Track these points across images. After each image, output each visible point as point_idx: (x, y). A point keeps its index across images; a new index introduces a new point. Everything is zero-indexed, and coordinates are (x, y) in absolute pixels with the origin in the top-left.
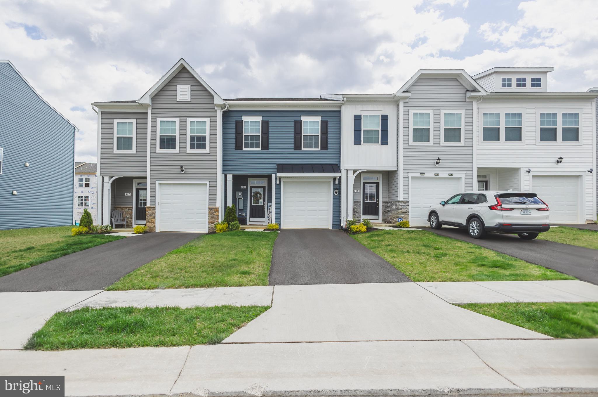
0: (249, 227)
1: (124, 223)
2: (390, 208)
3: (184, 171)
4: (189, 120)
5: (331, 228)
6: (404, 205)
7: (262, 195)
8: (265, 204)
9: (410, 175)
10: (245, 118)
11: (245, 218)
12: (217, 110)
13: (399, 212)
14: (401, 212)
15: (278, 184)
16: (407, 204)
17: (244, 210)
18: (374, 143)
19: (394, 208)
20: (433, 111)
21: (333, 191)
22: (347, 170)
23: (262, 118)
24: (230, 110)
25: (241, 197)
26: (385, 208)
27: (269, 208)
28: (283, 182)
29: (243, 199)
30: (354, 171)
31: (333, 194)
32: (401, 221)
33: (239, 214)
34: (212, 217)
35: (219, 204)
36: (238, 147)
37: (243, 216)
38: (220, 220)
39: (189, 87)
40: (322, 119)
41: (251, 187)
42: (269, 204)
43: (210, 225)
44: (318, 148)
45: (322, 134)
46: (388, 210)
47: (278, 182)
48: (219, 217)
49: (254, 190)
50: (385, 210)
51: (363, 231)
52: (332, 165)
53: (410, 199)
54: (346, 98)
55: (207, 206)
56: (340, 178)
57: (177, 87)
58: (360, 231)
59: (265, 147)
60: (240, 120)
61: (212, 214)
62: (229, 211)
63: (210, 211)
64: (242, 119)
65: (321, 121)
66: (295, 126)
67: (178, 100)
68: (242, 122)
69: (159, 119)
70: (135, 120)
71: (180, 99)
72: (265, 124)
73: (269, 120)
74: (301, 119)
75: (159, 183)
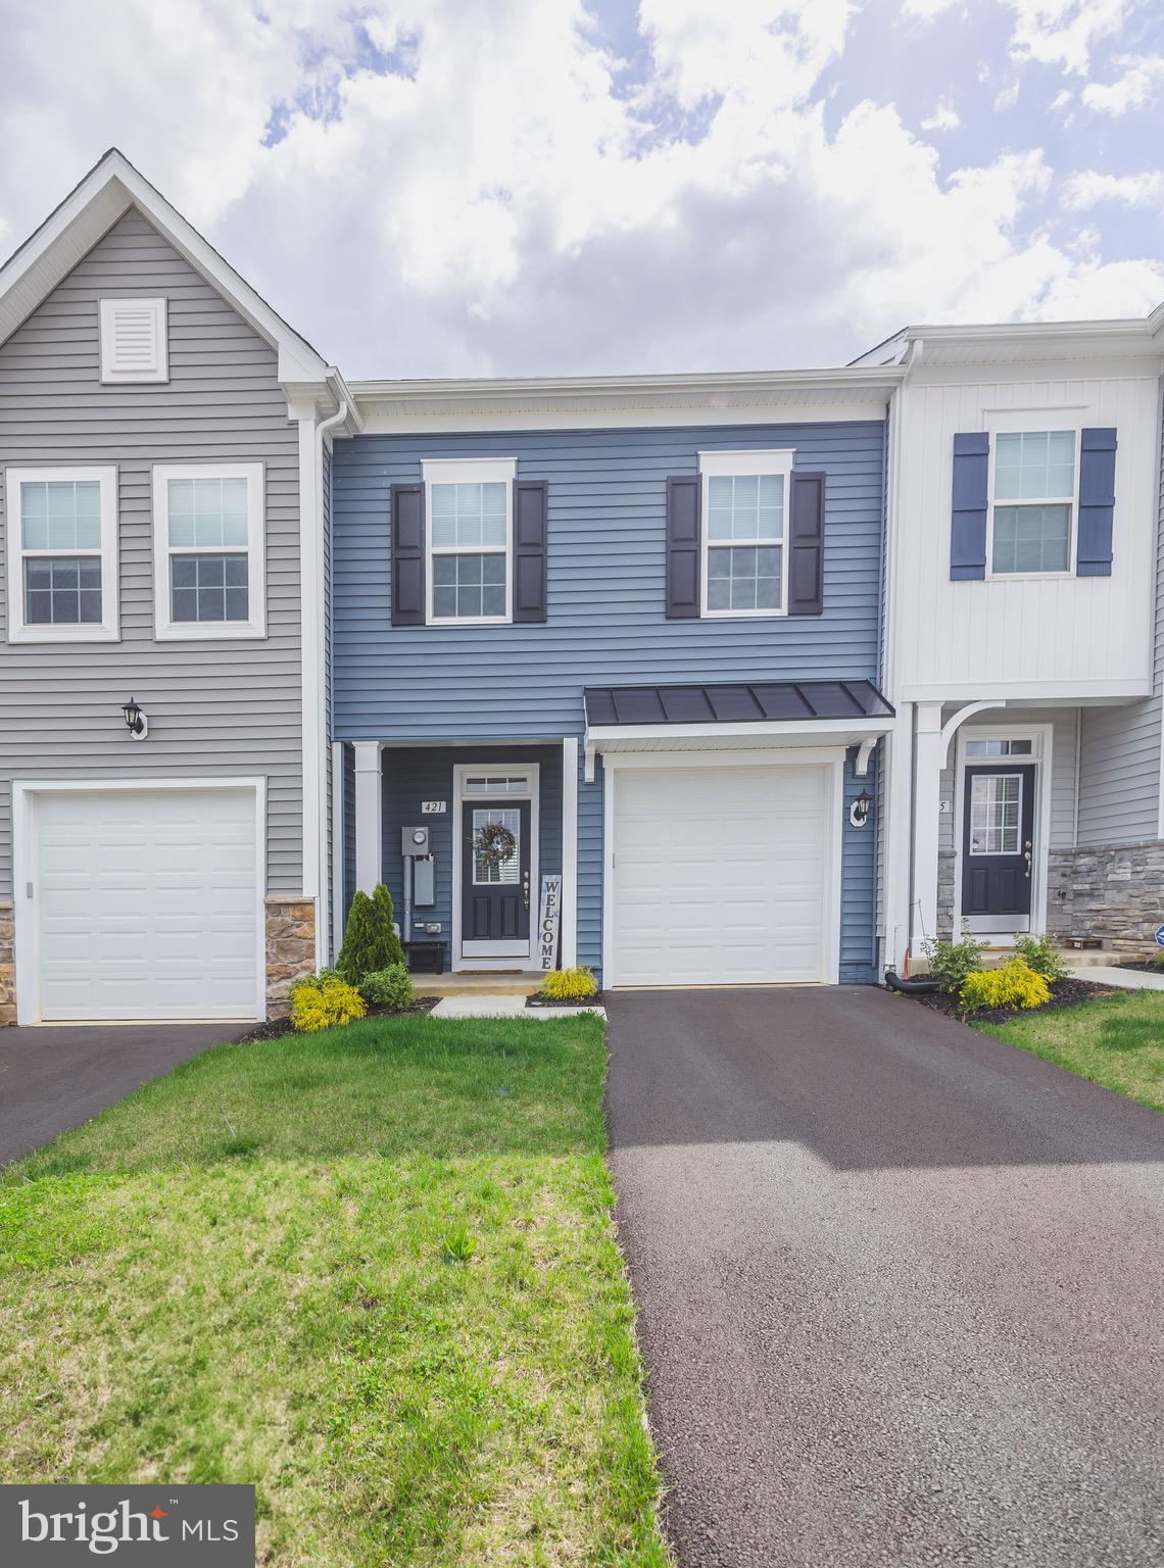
0: (458, 988)
3: (145, 733)
4: (162, 474)
5: (837, 981)
7: (517, 836)
10: (436, 472)
11: (441, 943)
12: (296, 422)
13: (1162, 894)
15: (589, 784)
17: (437, 909)
18: (1047, 568)
19: (1120, 878)
21: (846, 809)
22: (915, 704)
23: (517, 468)
24: (366, 431)
25: (424, 850)
26: (1063, 880)
27: (545, 897)
28: (616, 772)
29: (431, 857)
30: (948, 711)
31: (846, 820)
33: (416, 925)
34: (283, 949)
35: (314, 882)
36: (406, 612)
37: (434, 934)
38: (321, 961)
40: (796, 464)
41: (469, 807)
42: (547, 878)
43: (275, 987)
44: (777, 606)
45: (795, 535)
46: (1075, 887)
47: (590, 775)
48: (314, 946)
49: (483, 819)
50: (1062, 887)
52: (842, 685)
55: (260, 897)
56: (881, 740)
57: (98, 308)
58: (1020, 999)
59: (531, 609)
60: (414, 480)
61: (282, 931)
62: (363, 916)
63: (271, 918)
64: (420, 475)
65: (792, 473)
66: (671, 506)
67: (107, 378)
68: (419, 490)
69: (15, 479)
71: (113, 371)
72: (531, 498)
73: (550, 477)
75: (25, 791)
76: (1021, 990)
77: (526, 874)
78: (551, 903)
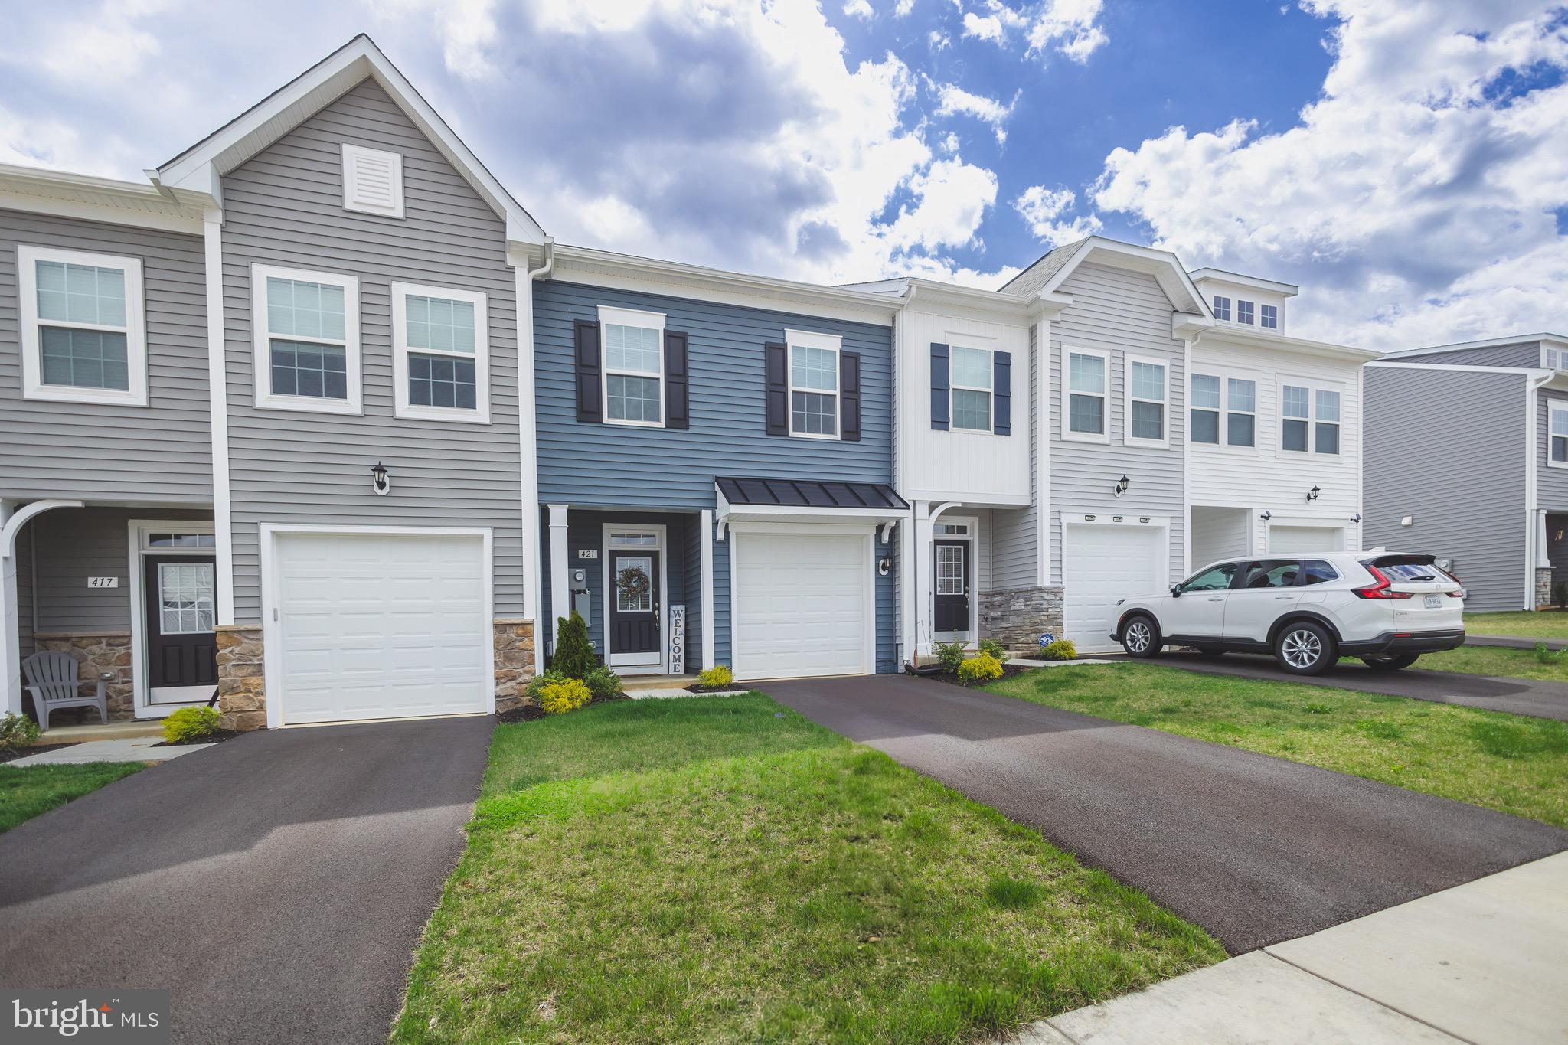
0: (633, 685)
1: (95, 701)
2: (1000, 610)
3: (386, 489)
4: (400, 289)
5: (873, 672)
6: (1053, 598)
7: (650, 576)
8: (658, 609)
9: (1066, 519)
12: (513, 268)
13: (1043, 617)
14: (1046, 618)
15: (720, 542)
16: (1060, 595)
17: (594, 630)
19: (1018, 608)
20: (1109, 352)
21: (877, 565)
22: (914, 501)
23: (666, 321)
25: (583, 586)
26: (986, 610)
27: (673, 621)
28: (737, 534)
29: (588, 592)
30: (932, 507)
31: (877, 571)
32: (1051, 641)
34: (508, 658)
35: (532, 611)
36: (585, 412)
38: (539, 666)
39: (393, 160)
40: (843, 346)
41: (613, 555)
43: (503, 686)
44: (834, 433)
45: (843, 391)
47: (721, 536)
48: (534, 655)
49: (624, 564)
50: (986, 614)
51: (997, 675)
52: (874, 486)
53: (1065, 583)
54: (917, 289)
55: (489, 619)
56: (898, 522)
59: (679, 418)
60: (592, 319)
61: (507, 645)
62: (570, 634)
63: (498, 635)
64: (596, 316)
65: (841, 351)
66: (767, 361)
67: (348, 206)
68: (596, 327)
69: (261, 273)
70: (137, 263)
71: (355, 202)
72: (676, 344)
73: (690, 332)
74: (784, 339)
75: (273, 533)
77: (657, 604)
78: (678, 625)
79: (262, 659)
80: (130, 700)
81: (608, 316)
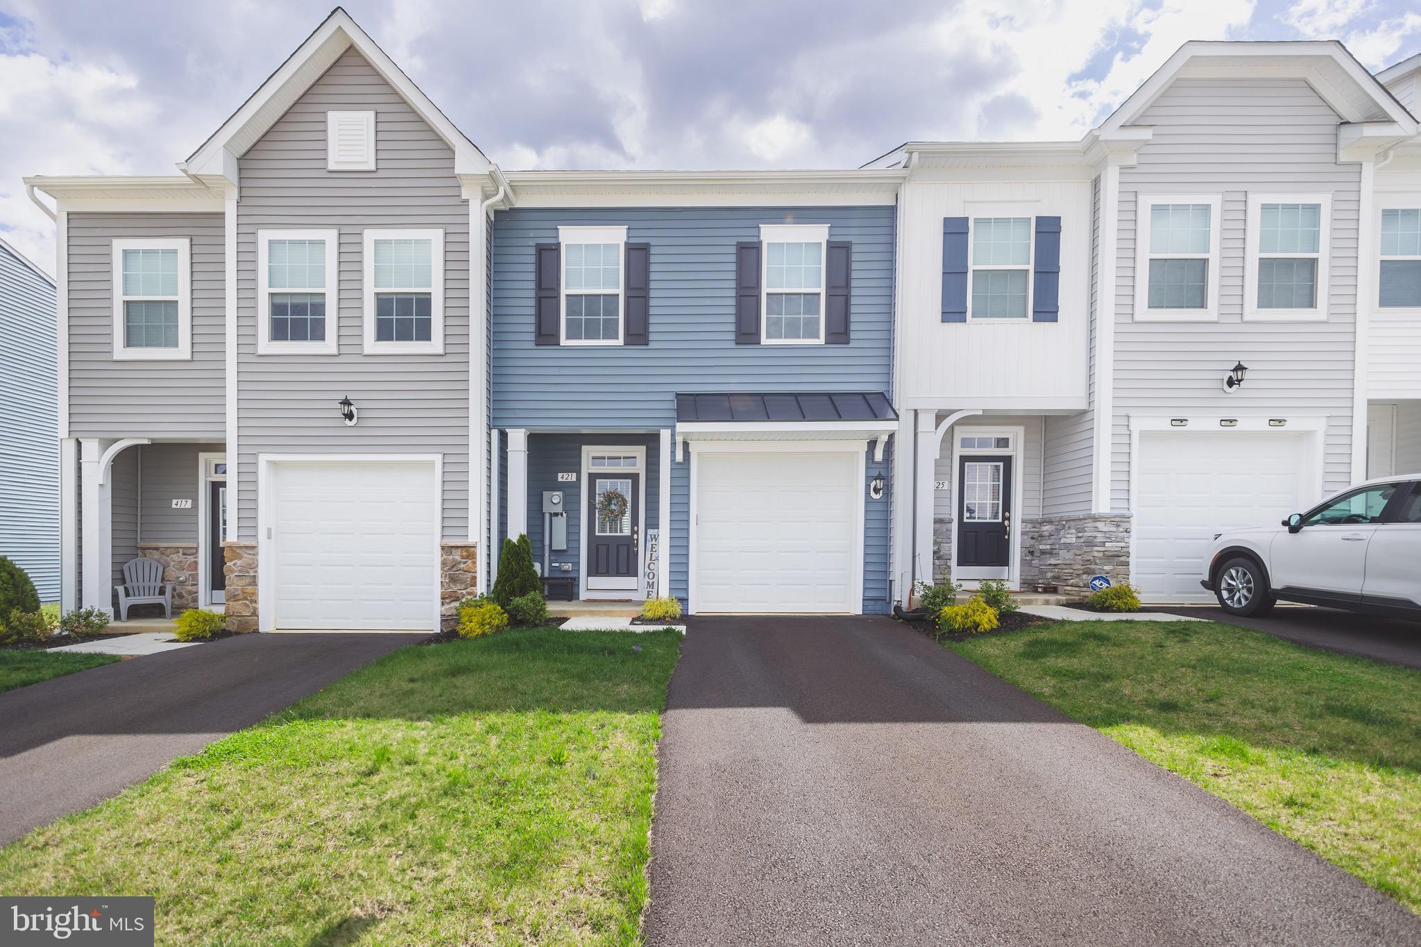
0: (582, 611)
1: (166, 600)
2: (1050, 542)
3: (355, 420)
4: (370, 236)
5: (859, 612)
6: (1114, 529)
7: (629, 499)
8: (637, 533)
9: (1137, 425)
11: (571, 578)
12: (467, 201)
13: (1096, 554)
14: (1101, 555)
15: (679, 463)
16: (1125, 525)
17: (570, 552)
18: (1012, 314)
19: (1069, 541)
20: (1220, 197)
21: (868, 486)
22: (916, 411)
23: (628, 233)
24: (518, 205)
25: (559, 509)
26: (1032, 542)
27: (649, 545)
28: (698, 453)
29: (564, 515)
30: (940, 417)
31: (867, 493)
32: (1106, 584)
33: (553, 565)
34: (453, 580)
35: (477, 533)
36: (546, 335)
37: (566, 571)
38: (481, 588)
39: (366, 118)
40: (830, 235)
41: (593, 477)
42: (650, 532)
43: (447, 606)
44: (817, 337)
45: (829, 288)
46: (1041, 547)
47: (679, 457)
48: (476, 578)
49: (603, 486)
50: (1032, 546)
51: (988, 625)
52: (864, 395)
53: (1134, 511)
54: (920, 153)
55: (437, 542)
56: (891, 436)
57: (326, 117)
58: (977, 625)
59: (638, 334)
60: (552, 241)
61: (453, 566)
62: (511, 557)
63: (445, 556)
64: (557, 237)
65: (827, 241)
66: (740, 263)
67: (331, 167)
68: (556, 248)
69: (264, 236)
70: (187, 241)
71: (337, 162)
72: (638, 255)
73: (652, 241)
74: (759, 236)
75: (268, 461)
76: (977, 619)
77: (636, 528)
78: (654, 550)
79: (256, 572)
80: (195, 600)
81: (569, 236)
